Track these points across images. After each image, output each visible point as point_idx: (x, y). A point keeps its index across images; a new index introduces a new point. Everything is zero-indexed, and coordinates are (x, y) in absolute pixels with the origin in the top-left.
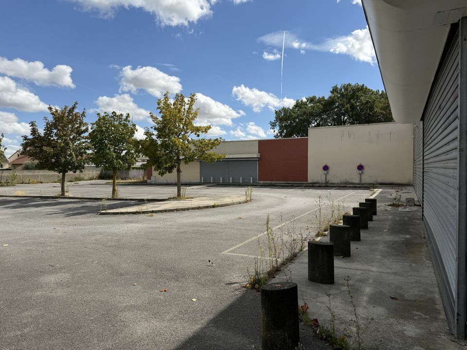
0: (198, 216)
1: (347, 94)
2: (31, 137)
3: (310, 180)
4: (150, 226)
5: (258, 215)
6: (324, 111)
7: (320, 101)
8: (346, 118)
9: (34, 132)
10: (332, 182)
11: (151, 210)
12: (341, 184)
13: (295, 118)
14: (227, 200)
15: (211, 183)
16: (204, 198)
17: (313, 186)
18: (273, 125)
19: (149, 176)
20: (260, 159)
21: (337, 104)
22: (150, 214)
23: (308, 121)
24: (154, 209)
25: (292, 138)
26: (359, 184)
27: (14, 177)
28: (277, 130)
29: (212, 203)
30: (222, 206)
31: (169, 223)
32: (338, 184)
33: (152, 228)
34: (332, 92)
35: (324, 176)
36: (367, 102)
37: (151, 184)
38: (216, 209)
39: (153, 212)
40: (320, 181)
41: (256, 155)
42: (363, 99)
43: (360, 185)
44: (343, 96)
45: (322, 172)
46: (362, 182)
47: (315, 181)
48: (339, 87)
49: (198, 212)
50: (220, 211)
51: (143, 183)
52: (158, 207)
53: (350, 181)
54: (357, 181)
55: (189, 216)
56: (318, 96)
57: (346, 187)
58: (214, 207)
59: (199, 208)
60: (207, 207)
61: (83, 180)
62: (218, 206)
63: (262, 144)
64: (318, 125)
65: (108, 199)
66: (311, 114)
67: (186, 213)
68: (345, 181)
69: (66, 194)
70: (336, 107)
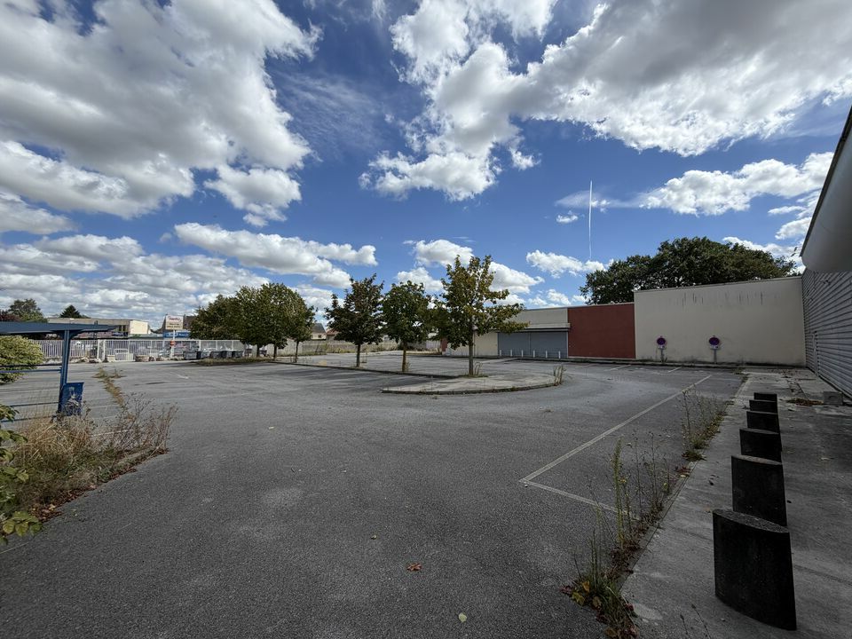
0: (491, 402)
1: (681, 251)
2: (332, 309)
3: (639, 356)
4: (431, 413)
5: (575, 407)
6: (650, 273)
7: (644, 260)
8: (681, 279)
9: (335, 304)
10: (672, 359)
11: (436, 390)
12: (685, 362)
13: (612, 282)
14: (529, 382)
15: (510, 357)
16: (500, 377)
17: (644, 365)
18: (584, 291)
19: (444, 348)
20: (569, 330)
21: (668, 262)
22: (434, 396)
23: (630, 284)
24: (440, 390)
25: (609, 304)
26: (713, 363)
27: (327, 347)
28: (589, 296)
29: (509, 384)
30: (522, 389)
31: (453, 412)
32: (680, 362)
33: (432, 417)
34: (660, 249)
35: (659, 352)
36: (712, 258)
37: (445, 356)
38: (515, 392)
39: (438, 393)
40: (654, 358)
41: (565, 324)
42: (707, 255)
43: (715, 365)
44: (675, 252)
45: (656, 346)
46: (718, 361)
47: (646, 358)
48: (670, 242)
49: (492, 397)
50: (520, 396)
51: (438, 355)
52: (444, 387)
53: (699, 359)
54: (710, 359)
55: (480, 402)
56: (643, 254)
57: (694, 367)
58: (513, 390)
59: (494, 391)
60: (504, 390)
61: (384, 350)
62: (518, 389)
63: (572, 312)
64: (643, 289)
65: (397, 373)
66: (633, 277)
67: (478, 397)
68: (690, 359)
69: (361, 365)
70: (667, 267)
